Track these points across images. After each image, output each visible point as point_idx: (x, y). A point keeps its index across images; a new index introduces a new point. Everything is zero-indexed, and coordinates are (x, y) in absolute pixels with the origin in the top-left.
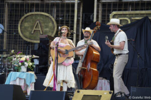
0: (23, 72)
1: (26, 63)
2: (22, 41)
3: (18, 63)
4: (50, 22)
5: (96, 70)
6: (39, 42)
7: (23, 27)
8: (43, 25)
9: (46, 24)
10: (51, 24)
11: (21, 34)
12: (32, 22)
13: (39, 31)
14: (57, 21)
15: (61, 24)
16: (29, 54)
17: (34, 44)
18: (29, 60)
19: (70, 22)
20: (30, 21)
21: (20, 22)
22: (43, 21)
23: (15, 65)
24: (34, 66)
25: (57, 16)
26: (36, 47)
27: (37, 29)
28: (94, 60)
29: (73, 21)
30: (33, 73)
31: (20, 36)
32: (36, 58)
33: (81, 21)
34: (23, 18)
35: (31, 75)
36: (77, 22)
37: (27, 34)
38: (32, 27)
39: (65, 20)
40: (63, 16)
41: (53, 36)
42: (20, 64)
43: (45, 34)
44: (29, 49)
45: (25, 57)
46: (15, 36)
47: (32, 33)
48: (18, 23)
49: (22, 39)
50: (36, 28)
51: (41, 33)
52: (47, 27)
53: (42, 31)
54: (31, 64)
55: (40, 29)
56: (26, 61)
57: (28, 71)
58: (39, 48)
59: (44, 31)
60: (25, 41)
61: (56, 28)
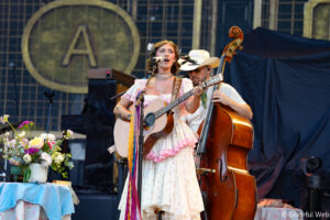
0: (37, 183)
1: (44, 155)
2: (33, 88)
3: (21, 156)
4: (119, 31)
5: (244, 172)
6: (85, 90)
7: (37, 46)
8: (98, 38)
9: (106, 36)
10: (121, 37)
11: (30, 68)
12: (63, 29)
13: (87, 56)
14: (141, 27)
15: (154, 35)
16: (54, 129)
17: (72, 96)
18: (55, 147)
19: (180, 30)
20: (58, 27)
21: (27, 30)
22: (98, 24)
23: (12, 160)
24: (71, 165)
25: (142, 11)
26: (78, 108)
27: (81, 52)
28: (237, 143)
29: (189, 27)
30: (66, 185)
31: (27, 72)
32: (76, 141)
33: (214, 26)
34: (36, 16)
35: (62, 191)
36: (202, 28)
37: (50, 66)
38: (65, 46)
39: (165, 21)
40: (160, 11)
41: (128, 72)
42: (28, 157)
43: (104, 66)
44: (55, 113)
45: (44, 135)
46: (14, 72)
47: (66, 62)
48: (21, 33)
49: (34, 81)
50: (76, 47)
51: (93, 63)
52: (110, 43)
53: (96, 58)
54: (60, 158)
55: (89, 51)
56: (46, 148)
57: (50, 179)
58: (84, 111)
59: (101, 57)
60: (42, 88)
61: (137, 49)
